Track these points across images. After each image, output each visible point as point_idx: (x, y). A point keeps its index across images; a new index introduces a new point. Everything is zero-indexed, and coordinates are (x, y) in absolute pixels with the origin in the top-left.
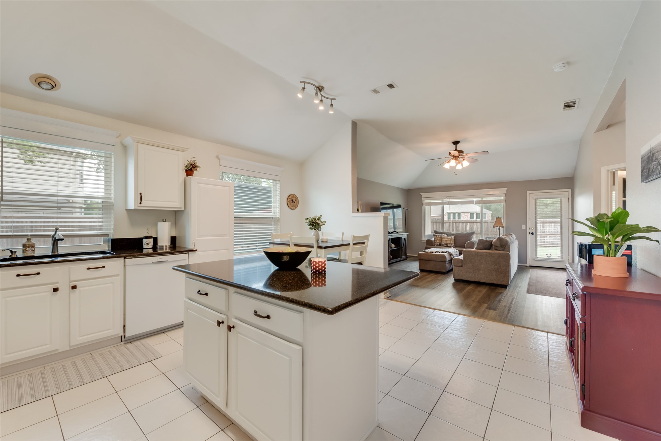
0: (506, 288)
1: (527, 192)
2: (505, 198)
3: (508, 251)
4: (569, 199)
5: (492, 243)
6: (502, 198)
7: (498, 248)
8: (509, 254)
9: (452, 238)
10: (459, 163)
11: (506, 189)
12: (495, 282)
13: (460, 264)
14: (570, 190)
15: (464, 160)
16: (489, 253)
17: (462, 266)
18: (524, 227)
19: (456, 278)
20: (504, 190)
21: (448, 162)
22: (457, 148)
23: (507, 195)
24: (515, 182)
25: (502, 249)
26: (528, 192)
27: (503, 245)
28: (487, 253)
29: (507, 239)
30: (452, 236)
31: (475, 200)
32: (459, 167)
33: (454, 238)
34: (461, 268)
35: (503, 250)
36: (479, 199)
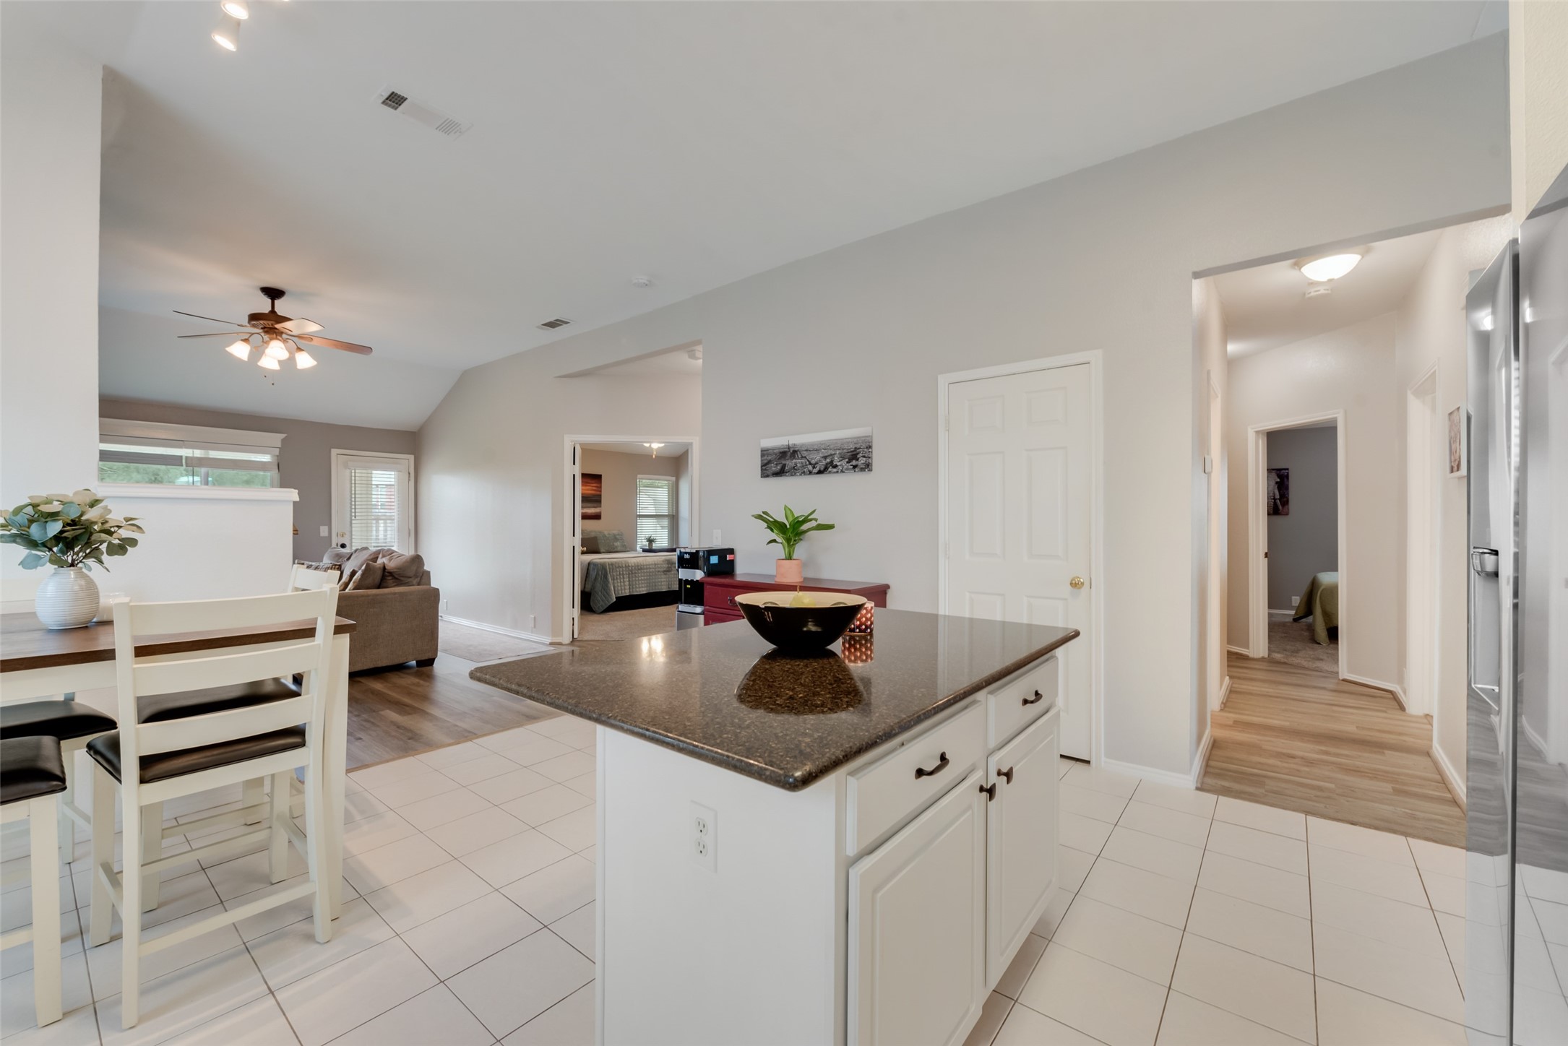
1: (332, 450)
2: (276, 458)
4: (409, 473)
11: (283, 436)
14: (412, 457)
18: (324, 531)
20: (276, 439)
22: (276, 310)
23: (282, 451)
24: (305, 422)
26: (334, 452)
31: (184, 452)
35: (420, 584)
36: (198, 453)
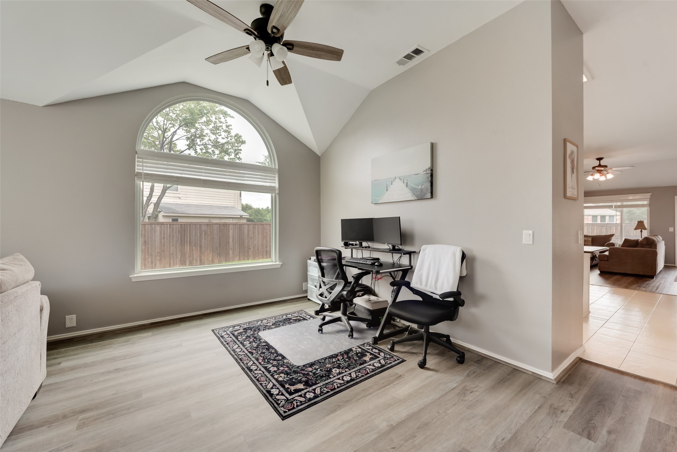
0: (653, 278)
1: (675, 196)
2: (649, 202)
3: (654, 249)
5: (639, 242)
6: (646, 203)
7: (645, 246)
8: (656, 250)
9: (589, 239)
10: (602, 175)
11: (651, 194)
12: (641, 273)
13: (606, 259)
15: (608, 173)
16: (636, 250)
17: (608, 260)
18: (671, 229)
19: (601, 270)
20: (648, 195)
21: (592, 175)
22: (601, 163)
23: (651, 199)
24: (661, 187)
25: (648, 246)
27: (650, 244)
28: (633, 250)
29: (654, 238)
30: (588, 238)
31: (614, 204)
32: (603, 178)
33: (591, 240)
34: (607, 262)
35: (650, 248)
36: (619, 204)
